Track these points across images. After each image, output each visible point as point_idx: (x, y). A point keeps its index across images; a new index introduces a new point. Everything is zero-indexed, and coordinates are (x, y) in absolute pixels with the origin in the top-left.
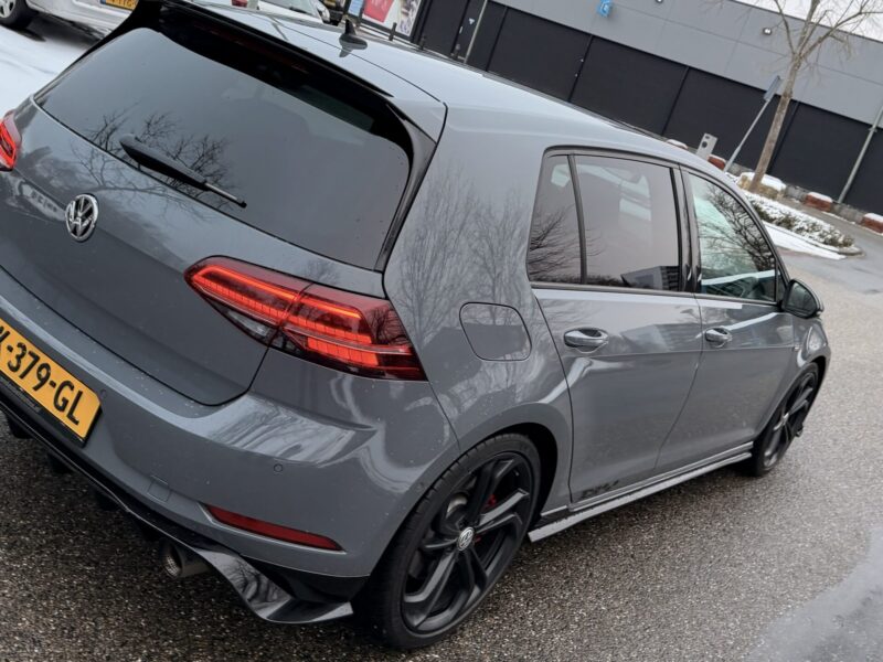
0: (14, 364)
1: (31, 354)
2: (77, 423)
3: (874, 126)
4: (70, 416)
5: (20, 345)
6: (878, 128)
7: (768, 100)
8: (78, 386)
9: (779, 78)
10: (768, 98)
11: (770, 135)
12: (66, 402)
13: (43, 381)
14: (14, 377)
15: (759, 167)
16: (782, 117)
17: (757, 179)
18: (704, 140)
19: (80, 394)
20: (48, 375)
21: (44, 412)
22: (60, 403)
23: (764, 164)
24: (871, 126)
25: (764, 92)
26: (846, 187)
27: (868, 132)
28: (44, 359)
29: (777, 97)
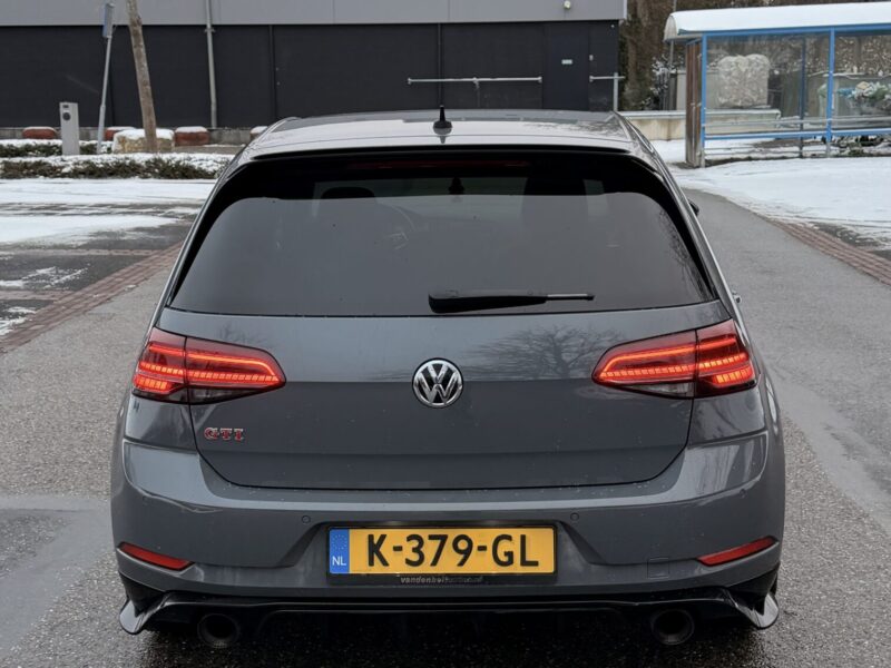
0: (415, 557)
1: (432, 537)
2: (535, 564)
3: (209, 26)
4: (524, 563)
5: (410, 538)
6: (213, 26)
7: (110, 37)
8: (516, 533)
9: (108, 5)
10: (108, 34)
11: (139, 77)
12: (510, 554)
13: (467, 553)
14: (425, 568)
15: (145, 121)
16: (143, 50)
17: (151, 135)
18: (63, 111)
19: (523, 538)
20: (470, 543)
21: (488, 578)
22: (504, 559)
23: (149, 114)
24: (205, 26)
25: (101, 27)
26: (213, 108)
27: (206, 34)
28: (452, 534)
29: (121, 30)
